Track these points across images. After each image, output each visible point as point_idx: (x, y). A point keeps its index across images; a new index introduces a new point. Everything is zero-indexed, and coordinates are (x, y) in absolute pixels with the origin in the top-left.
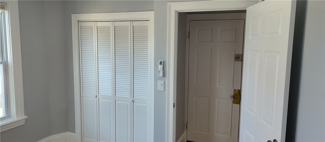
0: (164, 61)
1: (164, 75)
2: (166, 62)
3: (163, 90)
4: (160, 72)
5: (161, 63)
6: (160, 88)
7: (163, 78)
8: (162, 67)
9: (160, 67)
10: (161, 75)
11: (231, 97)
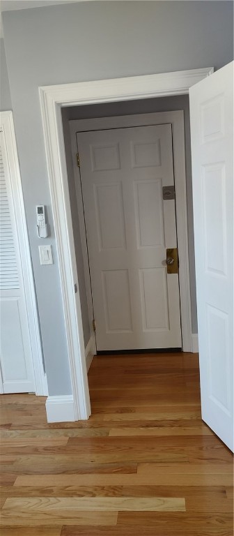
0: (45, 207)
1: (50, 233)
2: (50, 207)
3: (50, 262)
4: (41, 229)
5: (40, 210)
6: (44, 259)
7: (49, 239)
8: (44, 218)
9: (40, 218)
10: (44, 233)
11: (163, 263)
